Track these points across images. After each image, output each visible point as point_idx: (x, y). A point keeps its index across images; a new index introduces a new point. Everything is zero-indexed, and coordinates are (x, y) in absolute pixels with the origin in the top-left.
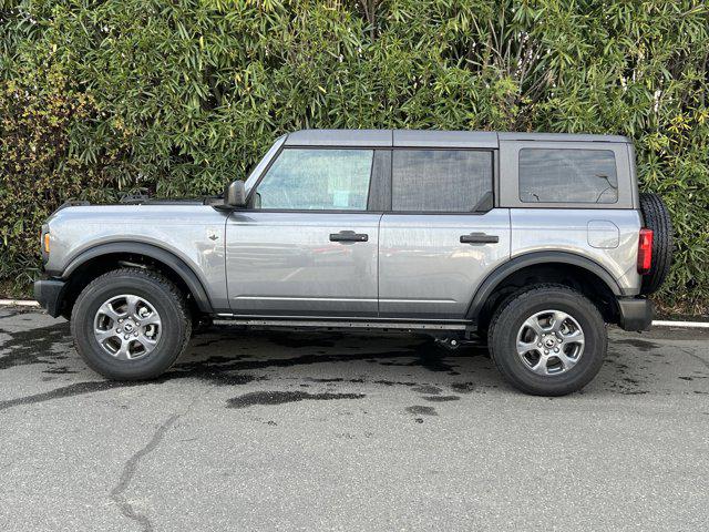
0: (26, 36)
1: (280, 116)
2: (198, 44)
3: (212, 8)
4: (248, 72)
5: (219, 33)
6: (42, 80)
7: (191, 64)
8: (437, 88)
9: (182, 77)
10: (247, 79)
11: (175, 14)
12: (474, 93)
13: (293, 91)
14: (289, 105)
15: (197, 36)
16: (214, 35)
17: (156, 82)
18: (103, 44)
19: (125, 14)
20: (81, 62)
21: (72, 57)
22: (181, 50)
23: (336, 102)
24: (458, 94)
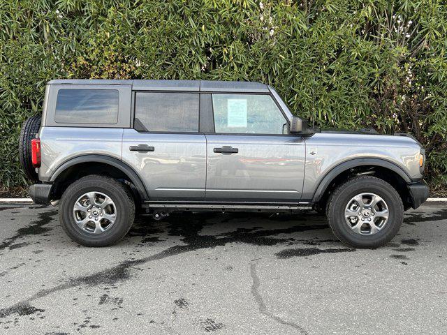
0: (88, 28)
1: (253, 75)
2: (201, 30)
3: (211, 6)
4: (232, 47)
5: (214, 23)
6: (100, 56)
7: (196, 43)
8: (353, 53)
9: (190, 52)
10: (231, 52)
11: (187, 11)
12: (377, 56)
13: (262, 58)
14: (259, 67)
15: (201, 25)
16: (212, 24)
17: (174, 55)
18: (140, 32)
19: (154, 12)
20: (125, 44)
21: (119, 41)
22: (191, 35)
23: (289, 65)
24: (367, 57)
